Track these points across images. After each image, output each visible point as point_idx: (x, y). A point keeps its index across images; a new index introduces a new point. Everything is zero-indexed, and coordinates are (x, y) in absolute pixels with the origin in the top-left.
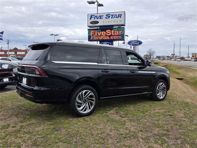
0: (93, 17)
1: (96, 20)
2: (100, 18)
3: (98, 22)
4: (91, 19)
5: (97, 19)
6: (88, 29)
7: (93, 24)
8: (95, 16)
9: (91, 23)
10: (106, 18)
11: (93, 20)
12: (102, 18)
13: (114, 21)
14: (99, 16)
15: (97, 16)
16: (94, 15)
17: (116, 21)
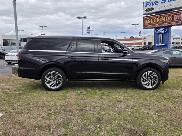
0: (149, 4)
1: (151, 7)
2: (156, 4)
3: (153, 9)
4: (146, 6)
5: (153, 5)
6: (144, 17)
7: (148, 11)
8: (151, 3)
9: (146, 11)
10: (162, 3)
11: (148, 7)
12: (158, 4)
13: (171, 5)
14: (155, 2)
15: (152, 3)
16: (149, 2)
17: (173, 5)
